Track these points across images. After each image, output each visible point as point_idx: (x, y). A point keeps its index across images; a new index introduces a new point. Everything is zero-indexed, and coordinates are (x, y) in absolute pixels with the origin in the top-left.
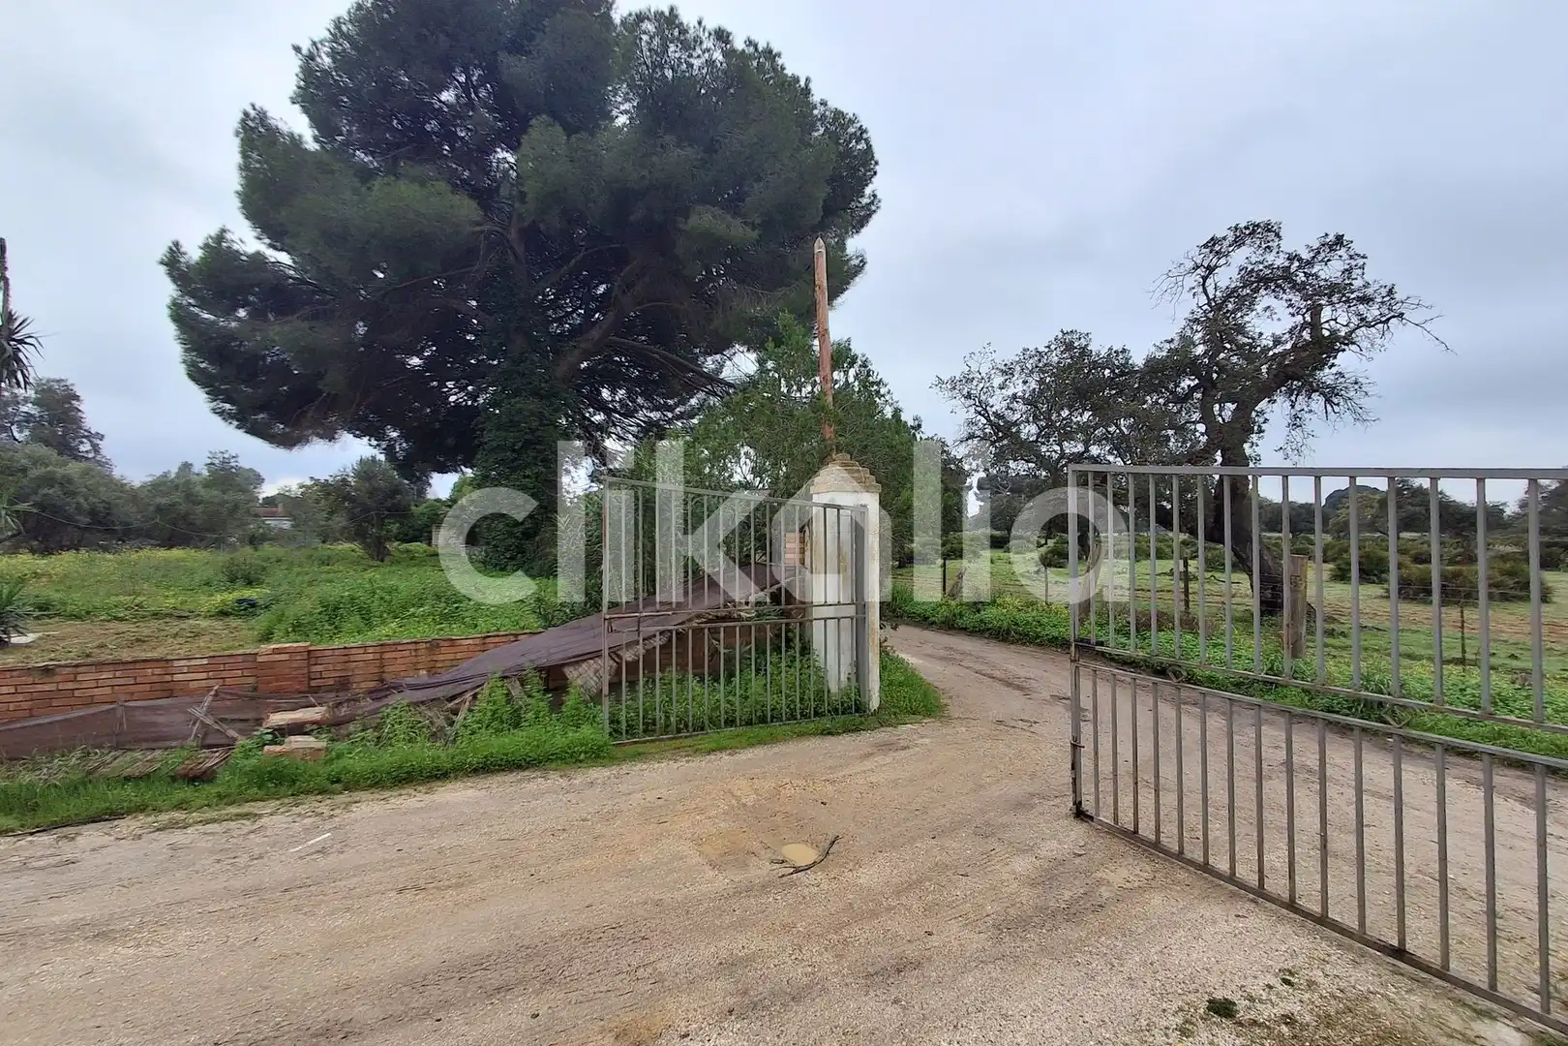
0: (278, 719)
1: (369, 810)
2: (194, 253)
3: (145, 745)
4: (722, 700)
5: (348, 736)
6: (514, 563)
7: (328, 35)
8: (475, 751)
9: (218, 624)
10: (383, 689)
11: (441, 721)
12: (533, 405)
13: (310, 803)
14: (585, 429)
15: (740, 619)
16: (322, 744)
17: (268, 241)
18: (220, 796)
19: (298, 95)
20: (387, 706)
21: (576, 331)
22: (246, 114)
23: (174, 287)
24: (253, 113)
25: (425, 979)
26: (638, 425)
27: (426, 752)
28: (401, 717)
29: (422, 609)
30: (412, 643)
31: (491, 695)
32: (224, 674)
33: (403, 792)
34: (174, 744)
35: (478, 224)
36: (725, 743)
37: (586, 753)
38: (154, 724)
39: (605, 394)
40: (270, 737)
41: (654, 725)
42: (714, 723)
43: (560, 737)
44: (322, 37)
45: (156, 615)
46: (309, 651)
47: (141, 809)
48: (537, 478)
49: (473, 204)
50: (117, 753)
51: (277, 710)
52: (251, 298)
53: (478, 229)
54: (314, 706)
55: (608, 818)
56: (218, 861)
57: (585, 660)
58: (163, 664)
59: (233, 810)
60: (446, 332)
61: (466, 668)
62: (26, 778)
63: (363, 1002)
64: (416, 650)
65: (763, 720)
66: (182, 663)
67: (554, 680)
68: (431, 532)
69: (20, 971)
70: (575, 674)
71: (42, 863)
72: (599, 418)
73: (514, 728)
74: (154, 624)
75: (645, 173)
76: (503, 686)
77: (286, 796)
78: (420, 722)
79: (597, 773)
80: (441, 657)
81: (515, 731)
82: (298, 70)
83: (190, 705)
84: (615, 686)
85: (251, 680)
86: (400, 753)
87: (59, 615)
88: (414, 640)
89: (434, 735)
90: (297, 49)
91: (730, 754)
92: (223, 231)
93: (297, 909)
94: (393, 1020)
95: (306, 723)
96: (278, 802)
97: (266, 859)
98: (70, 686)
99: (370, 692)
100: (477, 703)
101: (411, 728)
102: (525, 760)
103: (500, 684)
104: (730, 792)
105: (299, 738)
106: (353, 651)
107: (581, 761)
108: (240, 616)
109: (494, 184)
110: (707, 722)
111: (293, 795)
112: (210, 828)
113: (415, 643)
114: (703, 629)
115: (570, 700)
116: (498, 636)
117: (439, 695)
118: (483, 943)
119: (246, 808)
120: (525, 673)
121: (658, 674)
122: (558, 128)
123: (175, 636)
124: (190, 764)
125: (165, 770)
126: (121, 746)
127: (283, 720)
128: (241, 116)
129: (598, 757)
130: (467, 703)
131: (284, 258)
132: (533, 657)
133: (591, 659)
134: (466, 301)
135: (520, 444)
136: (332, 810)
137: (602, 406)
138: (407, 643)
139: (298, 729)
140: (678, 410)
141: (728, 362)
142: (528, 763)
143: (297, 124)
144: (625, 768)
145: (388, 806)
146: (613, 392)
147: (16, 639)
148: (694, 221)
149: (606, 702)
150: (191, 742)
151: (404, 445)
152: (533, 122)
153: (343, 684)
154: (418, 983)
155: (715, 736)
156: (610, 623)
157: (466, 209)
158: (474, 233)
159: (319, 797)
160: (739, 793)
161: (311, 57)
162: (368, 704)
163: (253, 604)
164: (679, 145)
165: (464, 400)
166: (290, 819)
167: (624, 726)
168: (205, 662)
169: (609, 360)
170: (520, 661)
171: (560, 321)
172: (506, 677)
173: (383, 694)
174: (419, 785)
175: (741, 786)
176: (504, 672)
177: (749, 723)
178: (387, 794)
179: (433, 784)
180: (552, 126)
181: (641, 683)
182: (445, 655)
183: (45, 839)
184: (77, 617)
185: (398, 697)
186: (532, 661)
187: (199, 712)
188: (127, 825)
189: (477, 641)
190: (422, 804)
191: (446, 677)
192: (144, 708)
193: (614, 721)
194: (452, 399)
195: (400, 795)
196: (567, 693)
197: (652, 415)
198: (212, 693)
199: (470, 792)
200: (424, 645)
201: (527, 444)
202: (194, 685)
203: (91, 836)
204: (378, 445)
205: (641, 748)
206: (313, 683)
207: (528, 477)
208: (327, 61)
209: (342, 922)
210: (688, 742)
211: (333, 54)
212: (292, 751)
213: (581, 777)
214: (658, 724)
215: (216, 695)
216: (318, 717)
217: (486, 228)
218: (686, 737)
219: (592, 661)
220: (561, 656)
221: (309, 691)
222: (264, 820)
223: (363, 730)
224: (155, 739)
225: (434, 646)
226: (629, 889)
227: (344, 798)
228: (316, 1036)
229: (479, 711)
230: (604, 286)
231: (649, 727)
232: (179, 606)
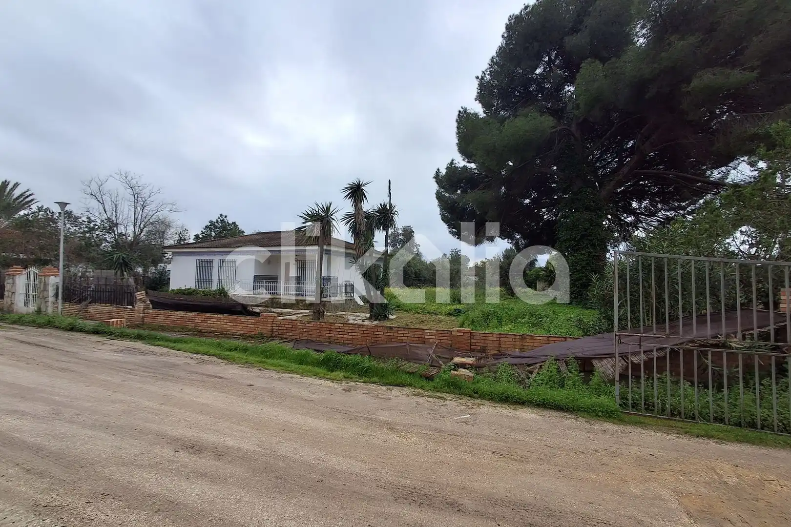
0: (457, 360)
1: (488, 410)
2: (443, 171)
3: (414, 361)
4: (711, 403)
5: (483, 373)
6: (576, 300)
7: (488, 66)
8: (539, 395)
9: (447, 318)
10: (499, 355)
11: (523, 376)
12: (586, 215)
13: (465, 400)
14: (621, 226)
15: (730, 347)
16: (471, 375)
17: (467, 160)
18: (434, 387)
19: (477, 96)
20: (499, 363)
21: (614, 171)
22: (460, 112)
23: (437, 186)
24: (462, 110)
25: (497, 501)
26: (658, 221)
27: (516, 390)
28: (505, 369)
29: (524, 320)
30: (513, 335)
31: (549, 368)
32: (441, 338)
33: (503, 406)
34: (422, 362)
35: (553, 127)
36: (715, 433)
37: (603, 412)
38: (417, 353)
39: (635, 205)
40: (453, 367)
41: (654, 406)
42: (705, 417)
43: (587, 399)
44: (486, 68)
45: (429, 313)
46: (471, 333)
47: (410, 385)
48: (589, 255)
49: (551, 118)
50: (407, 362)
51: (457, 356)
52: (462, 185)
53: (554, 130)
54: (471, 357)
55: (614, 455)
56: (430, 414)
57: (606, 358)
58: (422, 331)
59: (438, 394)
60: (541, 185)
61: (537, 352)
62: (382, 365)
63: (469, 498)
64: (515, 339)
65: (752, 425)
66: (427, 331)
67: (586, 366)
68: (536, 283)
69: (369, 433)
70: (599, 365)
71: (382, 396)
72: (630, 219)
73: (561, 388)
74: (428, 316)
75: (656, 65)
76: (556, 364)
77: (457, 394)
78: (514, 374)
79: (608, 426)
80: (527, 344)
81: (561, 389)
82: (477, 86)
83: (428, 348)
84: (623, 377)
85: (450, 342)
86: (502, 387)
87: (402, 310)
88: (514, 334)
89: (520, 382)
90: (477, 78)
91: (717, 442)
92: (453, 160)
93: (452, 444)
94: (478, 514)
95: (466, 364)
96: (454, 396)
97: (445, 419)
98: (396, 335)
99: (494, 355)
100: (542, 370)
101: (510, 376)
102: (565, 407)
103: (554, 362)
104: (713, 469)
105: (463, 370)
106: (488, 335)
107: (599, 416)
108: (455, 316)
109: (564, 105)
110: (697, 415)
111: (459, 394)
112: (430, 399)
113: (514, 335)
114: (693, 351)
115: (595, 380)
116: (556, 337)
117: (524, 362)
118: (528, 497)
119: (443, 395)
120: (568, 359)
121: (656, 375)
122: (597, 62)
123: (433, 321)
124: (426, 372)
125: (419, 372)
126: (408, 360)
127: (459, 360)
128: (458, 113)
129: (610, 416)
130: (537, 370)
131: (473, 165)
132: (573, 351)
133: (610, 357)
134: (551, 168)
135: (579, 237)
136: (473, 405)
137: (632, 212)
138: (511, 335)
139: (463, 366)
140: (689, 209)
141: (732, 171)
142: (567, 409)
143: (478, 109)
144: (629, 428)
145: (496, 411)
146: (640, 203)
147: (391, 317)
148: (695, 83)
149: (618, 385)
150: (428, 363)
151: (523, 241)
152: (583, 65)
153: (483, 350)
154: (494, 502)
155: (704, 427)
156: (620, 338)
157: (548, 121)
158: (551, 133)
159: (469, 398)
160: (722, 473)
161: (482, 78)
162: (491, 361)
163: (460, 311)
164: (679, 39)
165: (551, 217)
166: (456, 404)
167: (630, 402)
168: (435, 332)
169: (636, 184)
170: (568, 352)
171: (604, 167)
172: (558, 360)
173: (499, 357)
174: (511, 404)
175: (725, 469)
176: (557, 356)
177: (739, 425)
178: (496, 405)
179: (517, 406)
180: (594, 62)
181: (643, 378)
182: (528, 343)
183: (384, 388)
184: (407, 311)
185: (505, 359)
186: (573, 353)
187: (431, 352)
188: (407, 390)
189: (545, 338)
190: (510, 414)
191: (527, 355)
192: (415, 346)
193: (624, 397)
194: (546, 217)
195: (502, 407)
196: (593, 375)
197: (668, 214)
198: (435, 344)
199: (534, 416)
200: (518, 337)
201: (583, 236)
202: (431, 340)
203: (396, 391)
204: (511, 242)
205: (642, 419)
206: (472, 347)
207: (584, 254)
208: (488, 77)
209: (467, 457)
210: (680, 424)
211: (490, 74)
212: (460, 375)
213: (597, 426)
214: (656, 407)
215: (436, 346)
216: (471, 362)
217: (559, 128)
218: (679, 421)
219: (610, 359)
220: (592, 353)
221: (470, 351)
222: (448, 402)
223: (489, 372)
224: (417, 359)
225: (523, 337)
226: (619, 504)
227: (478, 401)
228: (448, 504)
229: (543, 374)
230: (632, 142)
231: (649, 407)
232: (436, 310)
